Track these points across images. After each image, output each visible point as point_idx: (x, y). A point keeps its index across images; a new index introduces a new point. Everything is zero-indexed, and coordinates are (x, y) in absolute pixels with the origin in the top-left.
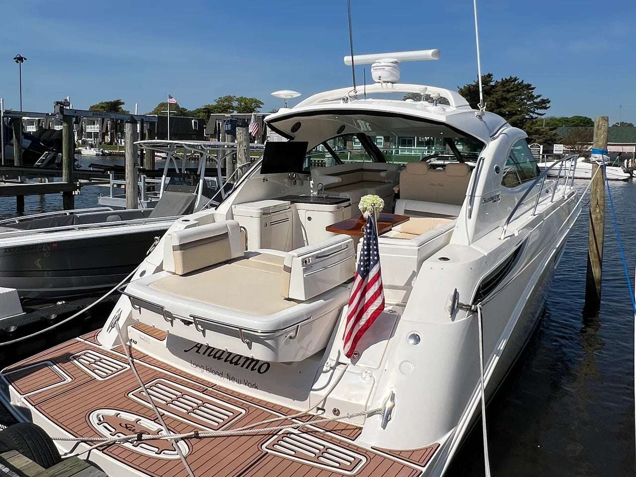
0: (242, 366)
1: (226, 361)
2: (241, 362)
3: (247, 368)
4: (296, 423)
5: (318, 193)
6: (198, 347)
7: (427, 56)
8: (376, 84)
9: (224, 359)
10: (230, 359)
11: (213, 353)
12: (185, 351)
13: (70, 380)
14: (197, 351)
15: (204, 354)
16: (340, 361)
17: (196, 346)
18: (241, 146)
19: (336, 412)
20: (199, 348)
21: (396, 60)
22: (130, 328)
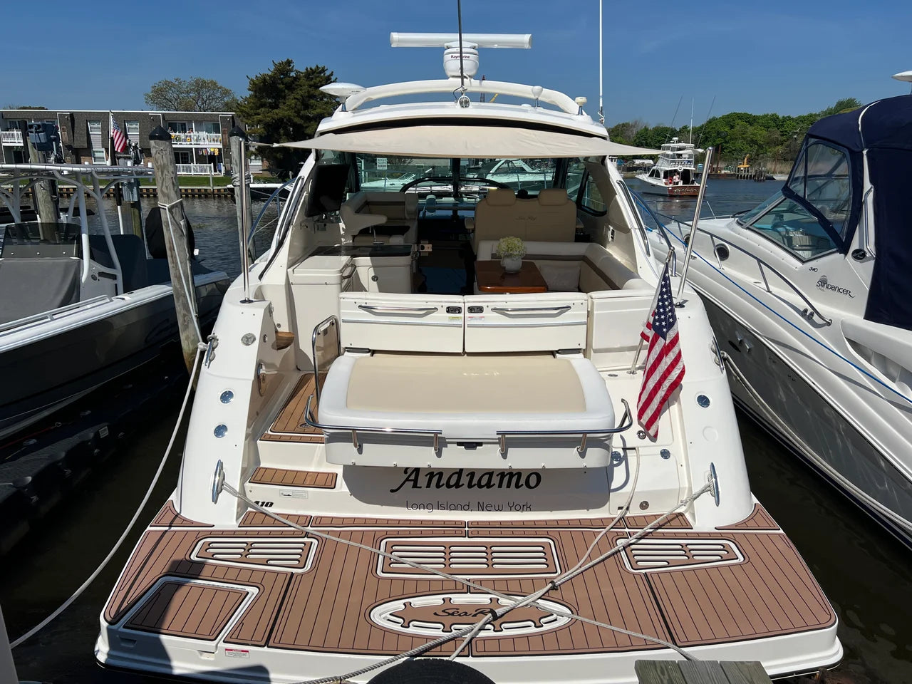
0: (500, 486)
1: (470, 486)
2: (495, 480)
3: (508, 486)
4: (637, 532)
5: (353, 241)
6: (411, 480)
7: (523, 43)
8: (451, 79)
9: (466, 484)
10: (475, 481)
11: (444, 481)
12: (392, 491)
13: (255, 590)
14: (415, 486)
15: (428, 486)
16: (628, 446)
17: (407, 480)
18: (166, 172)
19: (644, 505)
20: (416, 481)
21: (476, 45)
22: (247, 484)
